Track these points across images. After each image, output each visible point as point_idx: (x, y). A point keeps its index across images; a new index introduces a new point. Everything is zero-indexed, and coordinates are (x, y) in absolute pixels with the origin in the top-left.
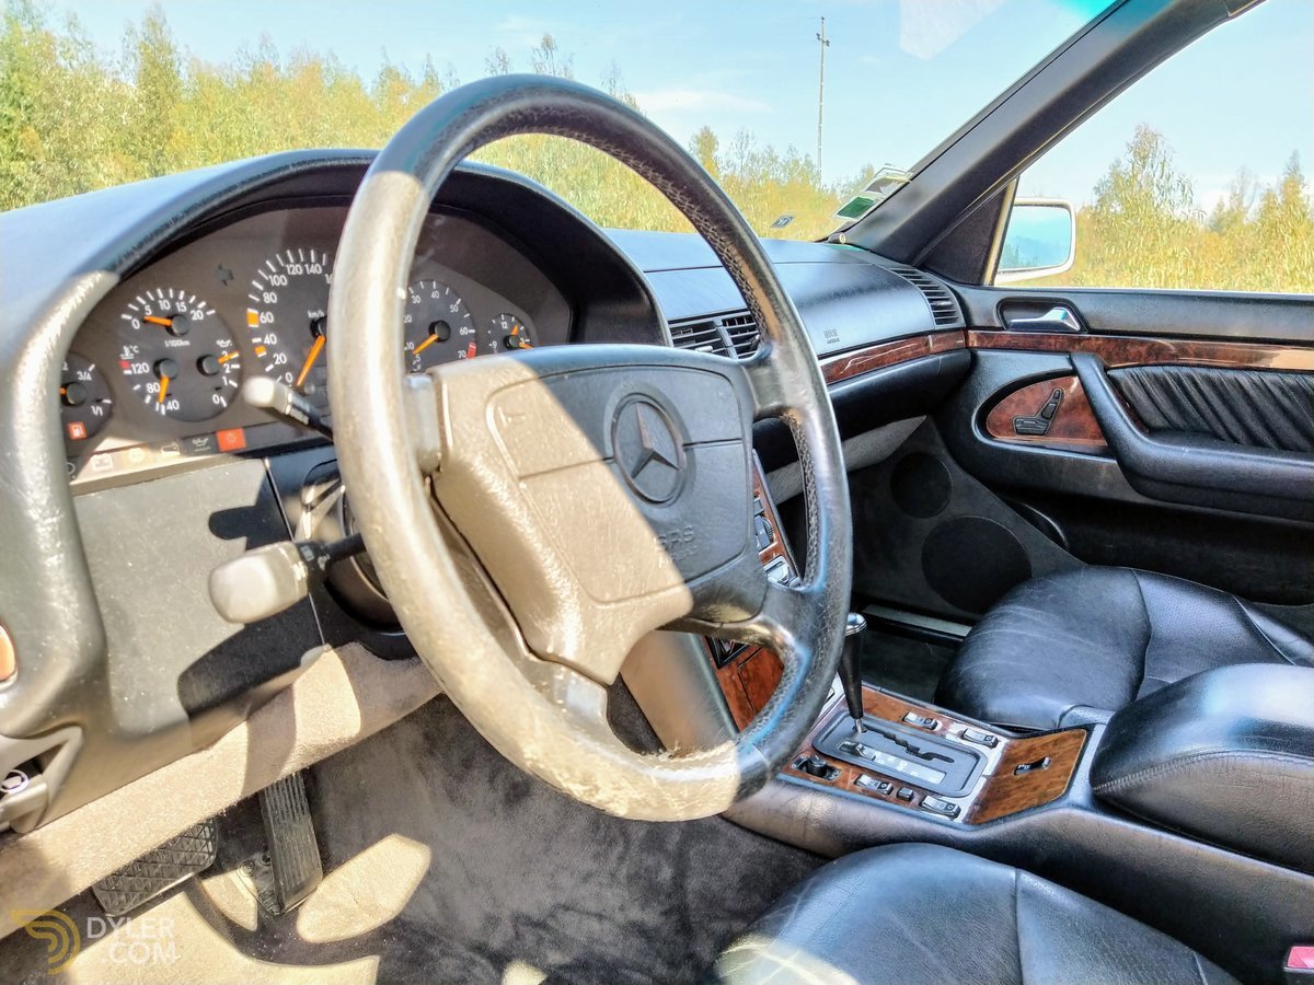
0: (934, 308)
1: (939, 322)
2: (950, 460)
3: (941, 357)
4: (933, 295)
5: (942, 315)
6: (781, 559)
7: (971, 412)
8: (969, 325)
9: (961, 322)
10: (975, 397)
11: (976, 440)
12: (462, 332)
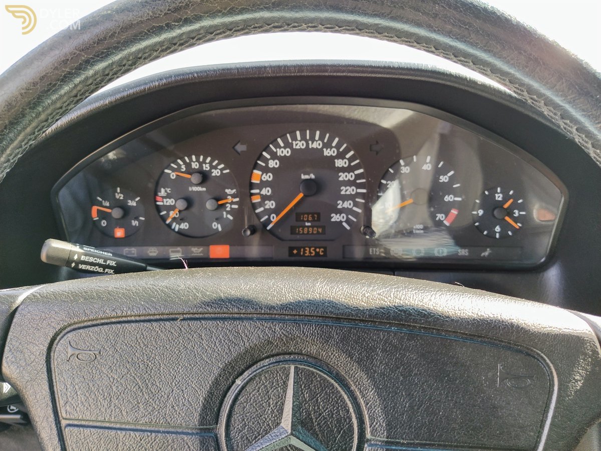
12: (447, 198)
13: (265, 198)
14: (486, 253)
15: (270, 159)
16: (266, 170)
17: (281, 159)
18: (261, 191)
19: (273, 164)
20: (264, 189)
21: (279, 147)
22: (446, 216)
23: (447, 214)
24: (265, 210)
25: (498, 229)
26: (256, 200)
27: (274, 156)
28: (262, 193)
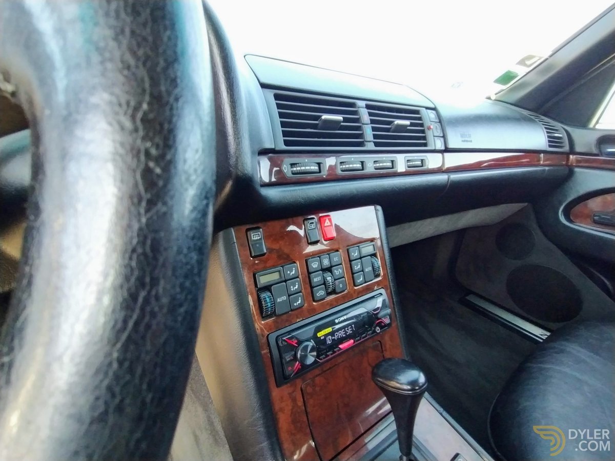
0: (549, 137)
1: (550, 146)
2: (538, 231)
3: (547, 168)
4: (550, 130)
5: (554, 141)
6: (383, 291)
7: (561, 204)
8: (572, 151)
9: (567, 148)
10: (566, 196)
11: (560, 222)
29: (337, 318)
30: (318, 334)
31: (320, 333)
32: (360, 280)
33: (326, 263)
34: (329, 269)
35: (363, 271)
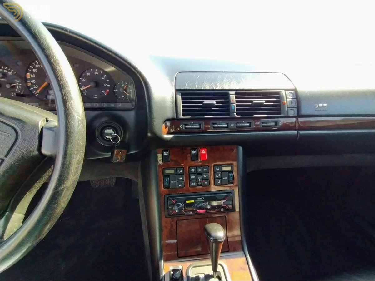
12: (105, 85)
13: (33, 84)
14: (120, 105)
15: (33, 69)
16: (32, 73)
17: (38, 69)
18: (31, 81)
19: (34, 70)
20: (32, 81)
21: (36, 64)
22: (105, 92)
23: (105, 91)
24: (34, 89)
25: (123, 96)
26: (30, 84)
27: (35, 68)
28: (31, 82)
29: (199, 197)
30: (187, 201)
31: (188, 201)
32: (218, 183)
33: (199, 170)
34: (201, 174)
35: (221, 179)
